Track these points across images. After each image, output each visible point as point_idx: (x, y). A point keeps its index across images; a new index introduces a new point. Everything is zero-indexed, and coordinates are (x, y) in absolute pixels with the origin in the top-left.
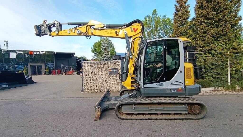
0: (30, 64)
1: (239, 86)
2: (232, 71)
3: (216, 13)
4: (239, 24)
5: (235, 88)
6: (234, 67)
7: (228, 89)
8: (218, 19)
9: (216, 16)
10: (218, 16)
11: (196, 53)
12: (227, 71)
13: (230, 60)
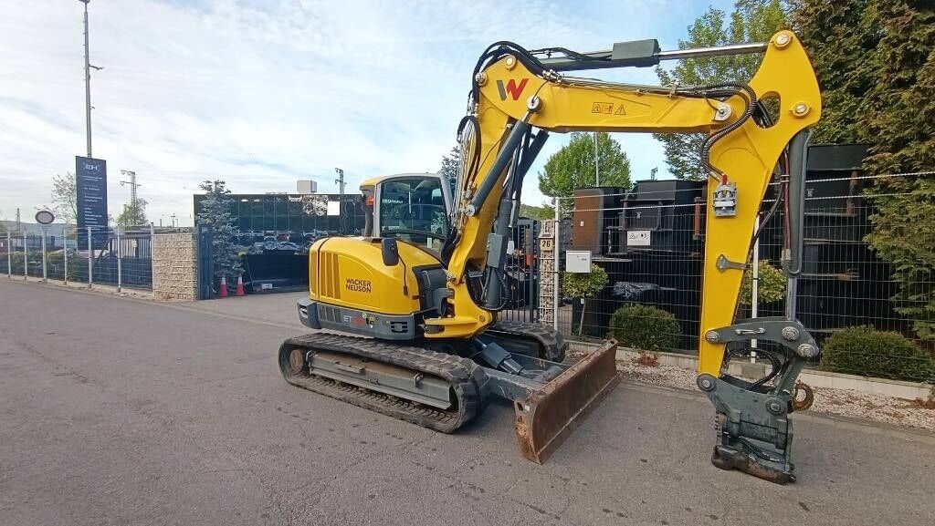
11: (865, 184)
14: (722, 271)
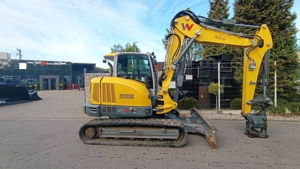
0: (42, 77)
1: (289, 109)
2: (280, 88)
3: (259, 11)
4: (292, 25)
5: (284, 111)
6: (282, 83)
7: (274, 112)
8: (262, 17)
9: (259, 14)
10: (263, 14)
11: (234, 64)
12: (273, 88)
13: (277, 74)
14: (250, 85)
